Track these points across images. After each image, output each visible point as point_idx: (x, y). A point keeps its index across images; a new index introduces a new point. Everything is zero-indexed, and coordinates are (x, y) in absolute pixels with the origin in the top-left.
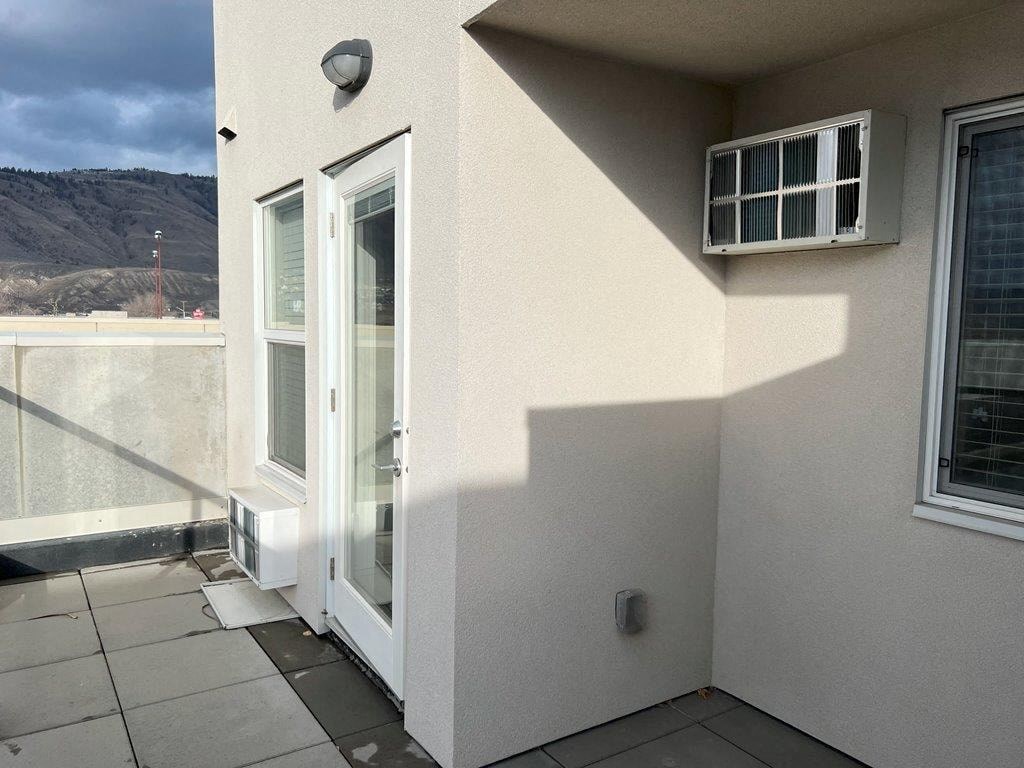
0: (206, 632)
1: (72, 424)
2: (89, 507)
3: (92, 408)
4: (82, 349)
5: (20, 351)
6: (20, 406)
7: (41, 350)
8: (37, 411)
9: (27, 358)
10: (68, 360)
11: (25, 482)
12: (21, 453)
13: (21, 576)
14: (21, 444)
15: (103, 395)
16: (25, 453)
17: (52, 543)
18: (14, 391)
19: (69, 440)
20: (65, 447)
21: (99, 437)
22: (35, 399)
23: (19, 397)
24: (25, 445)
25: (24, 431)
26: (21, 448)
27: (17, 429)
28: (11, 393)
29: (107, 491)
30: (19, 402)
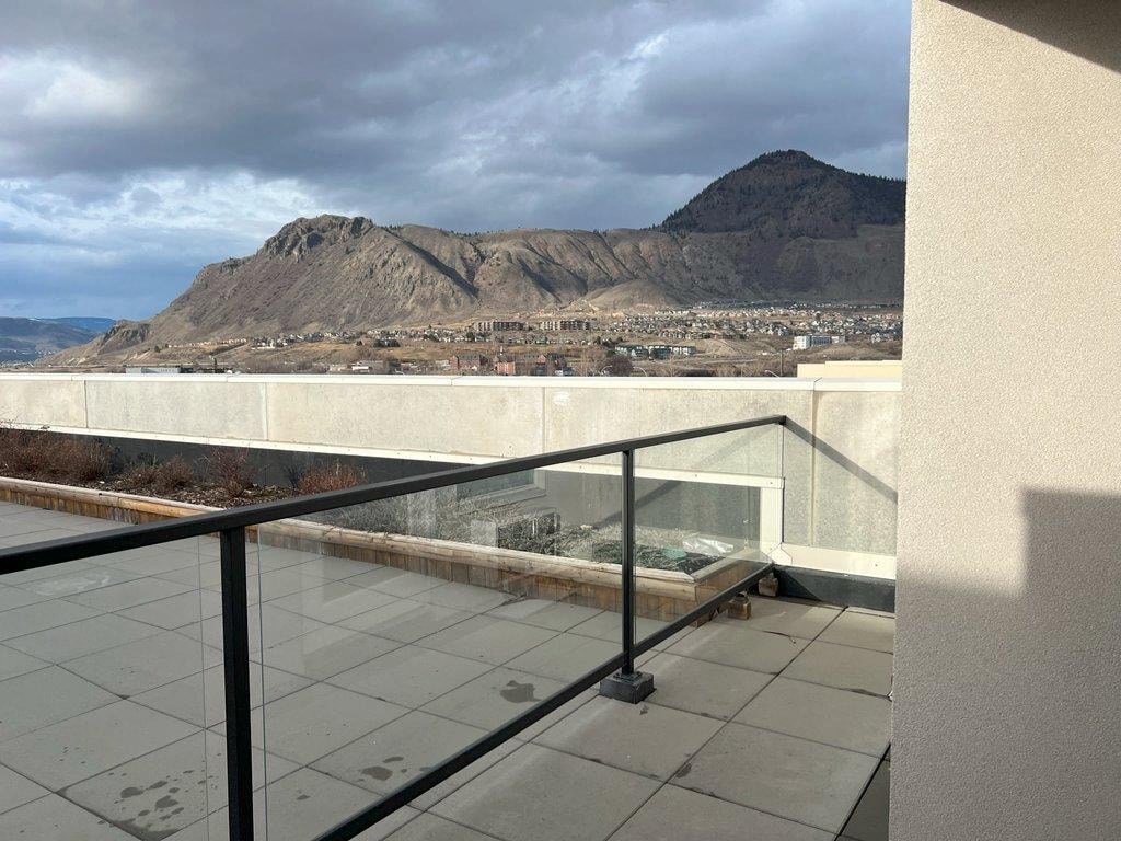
0: (871, 694)
1: (858, 468)
2: (867, 549)
3: (874, 453)
4: (868, 394)
5: (817, 394)
6: (814, 445)
7: (834, 394)
8: (828, 451)
9: (823, 401)
10: (855, 405)
11: (815, 514)
12: (813, 488)
13: (797, 597)
14: (813, 478)
15: (885, 440)
16: (816, 488)
17: (828, 575)
18: (811, 431)
19: (854, 483)
20: (850, 487)
21: (880, 482)
22: (829, 440)
23: (814, 437)
24: (816, 480)
25: (817, 467)
26: (813, 482)
27: (811, 465)
28: (807, 433)
29: (884, 537)
30: (814, 441)
